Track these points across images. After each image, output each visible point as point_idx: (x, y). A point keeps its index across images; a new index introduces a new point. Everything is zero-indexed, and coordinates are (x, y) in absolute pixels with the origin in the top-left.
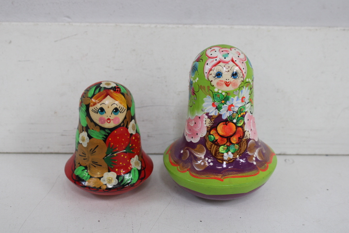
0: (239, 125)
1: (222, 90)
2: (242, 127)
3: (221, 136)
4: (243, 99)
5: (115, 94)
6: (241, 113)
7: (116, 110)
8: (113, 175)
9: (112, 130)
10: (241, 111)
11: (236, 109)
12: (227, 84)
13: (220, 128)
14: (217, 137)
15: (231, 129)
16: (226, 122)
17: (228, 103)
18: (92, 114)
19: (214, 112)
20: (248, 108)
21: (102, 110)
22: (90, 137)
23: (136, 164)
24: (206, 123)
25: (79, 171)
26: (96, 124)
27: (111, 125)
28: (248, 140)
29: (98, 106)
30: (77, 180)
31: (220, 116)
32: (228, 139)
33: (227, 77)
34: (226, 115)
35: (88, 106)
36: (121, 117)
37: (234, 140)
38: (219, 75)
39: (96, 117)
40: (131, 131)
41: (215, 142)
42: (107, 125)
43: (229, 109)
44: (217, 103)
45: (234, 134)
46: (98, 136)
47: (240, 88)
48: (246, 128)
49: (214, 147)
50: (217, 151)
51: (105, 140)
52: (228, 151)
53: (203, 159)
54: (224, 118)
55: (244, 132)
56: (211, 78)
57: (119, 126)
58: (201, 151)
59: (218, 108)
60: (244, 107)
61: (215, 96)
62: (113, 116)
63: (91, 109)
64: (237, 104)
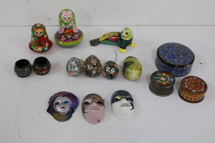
0: (72, 29)
1: (66, 22)
2: (72, 30)
3: (67, 32)
4: (72, 24)
5: (40, 28)
6: (72, 27)
7: (41, 33)
8: (41, 48)
9: (40, 37)
10: (72, 26)
11: (70, 26)
12: (67, 21)
13: (67, 30)
14: (66, 33)
15: (69, 30)
16: (68, 29)
17: (68, 25)
18: (35, 34)
19: (65, 27)
20: (73, 25)
21: (37, 33)
22: (35, 39)
23: (47, 45)
24: (63, 29)
25: (32, 47)
26: (36, 36)
27: (40, 36)
28: (74, 33)
29: (36, 32)
30: (32, 49)
31: (66, 28)
32: (69, 33)
33: (67, 19)
34: (68, 27)
35: (33, 31)
36: (42, 34)
37: (71, 33)
38: (65, 19)
39: (36, 34)
40: (45, 37)
41: (66, 34)
42: (39, 36)
43: (69, 26)
44: (65, 25)
45: (70, 32)
46: (36, 39)
47: (71, 21)
48: (73, 30)
49: (66, 35)
50: (66, 36)
51: (38, 40)
52: (69, 36)
53: (63, 38)
54: (68, 28)
55: (73, 31)
56: (63, 19)
57: (42, 36)
58: (63, 36)
59: (66, 26)
60: (72, 25)
61: (65, 23)
62: (40, 34)
63: (34, 32)
64: (70, 25)
